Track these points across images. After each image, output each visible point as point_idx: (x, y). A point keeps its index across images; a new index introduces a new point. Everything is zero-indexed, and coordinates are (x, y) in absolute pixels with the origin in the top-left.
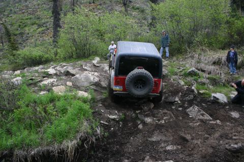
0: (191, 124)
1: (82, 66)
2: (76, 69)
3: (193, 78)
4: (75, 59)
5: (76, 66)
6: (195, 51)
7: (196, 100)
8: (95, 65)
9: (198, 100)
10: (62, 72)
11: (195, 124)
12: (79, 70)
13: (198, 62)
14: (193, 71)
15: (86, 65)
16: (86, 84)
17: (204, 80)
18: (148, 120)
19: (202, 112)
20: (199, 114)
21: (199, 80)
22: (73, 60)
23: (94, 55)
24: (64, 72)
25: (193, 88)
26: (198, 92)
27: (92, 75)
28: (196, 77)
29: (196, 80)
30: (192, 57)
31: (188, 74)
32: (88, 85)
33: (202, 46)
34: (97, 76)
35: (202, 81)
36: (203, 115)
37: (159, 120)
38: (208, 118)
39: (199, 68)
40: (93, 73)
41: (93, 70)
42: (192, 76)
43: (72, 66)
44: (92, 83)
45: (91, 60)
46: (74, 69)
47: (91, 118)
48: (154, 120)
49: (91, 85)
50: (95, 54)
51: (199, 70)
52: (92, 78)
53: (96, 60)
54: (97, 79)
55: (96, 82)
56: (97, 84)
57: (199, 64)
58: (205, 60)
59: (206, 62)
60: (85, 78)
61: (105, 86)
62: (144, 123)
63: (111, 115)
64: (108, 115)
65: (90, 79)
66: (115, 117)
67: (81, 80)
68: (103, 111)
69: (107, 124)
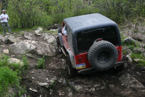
0: (122, 92)
1: (23, 35)
2: (18, 38)
3: (128, 47)
4: (20, 29)
5: (18, 35)
6: (132, 21)
7: (130, 68)
8: (36, 35)
9: (133, 68)
10: (4, 40)
11: (126, 93)
12: (20, 39)
13: (135, 32)
14: (128, 40)
15: (28, 34)
16: (23, 52)
17: (140, 49)
18: (78, 88)
19: (134, 81)
20: (131, 82)
21: (135, 49)
22: (17, 30)
23: (37, 26)
24: (5, 41)
25: (128, 56)
26: (133, 61)
27: (29, 43)
28: (131, 46)
29: (132, 49)
30: (130, 27)
31: (124, 42)
32: (25, 53)
33: (139, 16)
34: (34, 44)
35: (138, 49)
36: (135, 83)
37: (89, 88)
38: (140, 87)
39: (136, 37)
40: (30, 41)
41: (34, 39)
42: (128, 45)
43: (15, 35)
44: (28, 51)
45: (34, 30)
46: (15, 38)
47: (18, 85)
48: (84, 87)
49: (27, 53)
50: (39, 24)
51: (136, 39)
52: (28, 46)
53: (39, 30)
54: (33, 47)
55: (32, 50)
56: (33, 52)
57: (135, 34)
58: (142, 30)
59: (143, 31)
60: (22, 46)
61: (41, 53)
62: (74, 91)
63: (41, 82)
64: (38, 82)
65: (26, 47)
66: (45, 84)
67: (18, 47)
68: (33, 78)
69: (37, 91)
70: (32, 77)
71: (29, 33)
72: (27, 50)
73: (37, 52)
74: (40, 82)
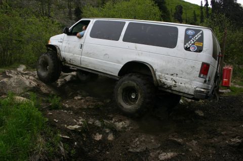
12: (2, 77)
27: (26, 78)
32: (22, 91)
34: (34, 80)
40: (27, 76)
44: (28, 89)
49: (27, 92)
52: (27, 83)
53: (22, 68)
54: (34, 84)
55: (34, 87)
60: (17, 82)
63: (70, 125)
64: (66, 126)
65: (25, 83)
66: (77, 127)
67: (10, 85)
68: (57, 121)
69: (68, 137)
70: (55, 120)
71: (12, 71)
72: (26, 88)
73: (41, 90)
74: (68, 126)
